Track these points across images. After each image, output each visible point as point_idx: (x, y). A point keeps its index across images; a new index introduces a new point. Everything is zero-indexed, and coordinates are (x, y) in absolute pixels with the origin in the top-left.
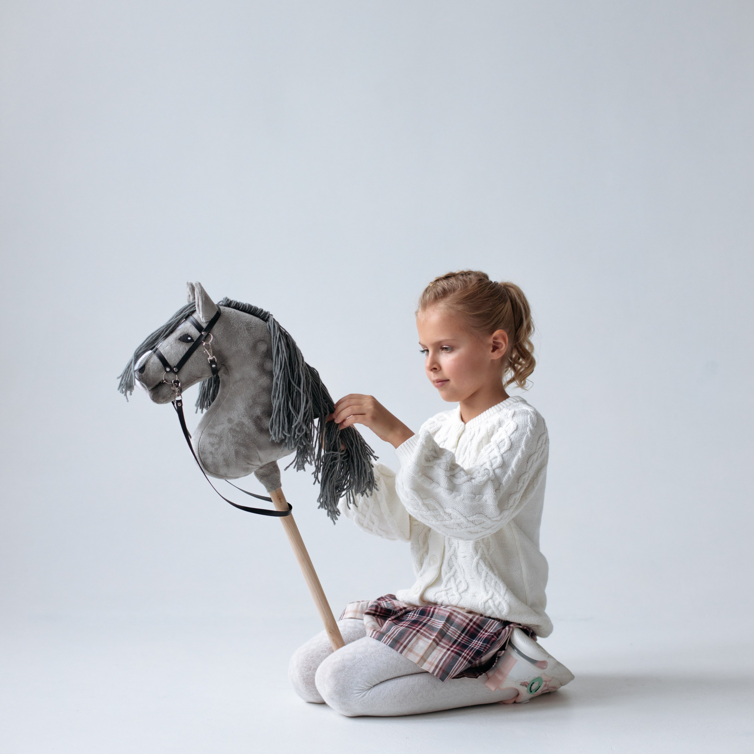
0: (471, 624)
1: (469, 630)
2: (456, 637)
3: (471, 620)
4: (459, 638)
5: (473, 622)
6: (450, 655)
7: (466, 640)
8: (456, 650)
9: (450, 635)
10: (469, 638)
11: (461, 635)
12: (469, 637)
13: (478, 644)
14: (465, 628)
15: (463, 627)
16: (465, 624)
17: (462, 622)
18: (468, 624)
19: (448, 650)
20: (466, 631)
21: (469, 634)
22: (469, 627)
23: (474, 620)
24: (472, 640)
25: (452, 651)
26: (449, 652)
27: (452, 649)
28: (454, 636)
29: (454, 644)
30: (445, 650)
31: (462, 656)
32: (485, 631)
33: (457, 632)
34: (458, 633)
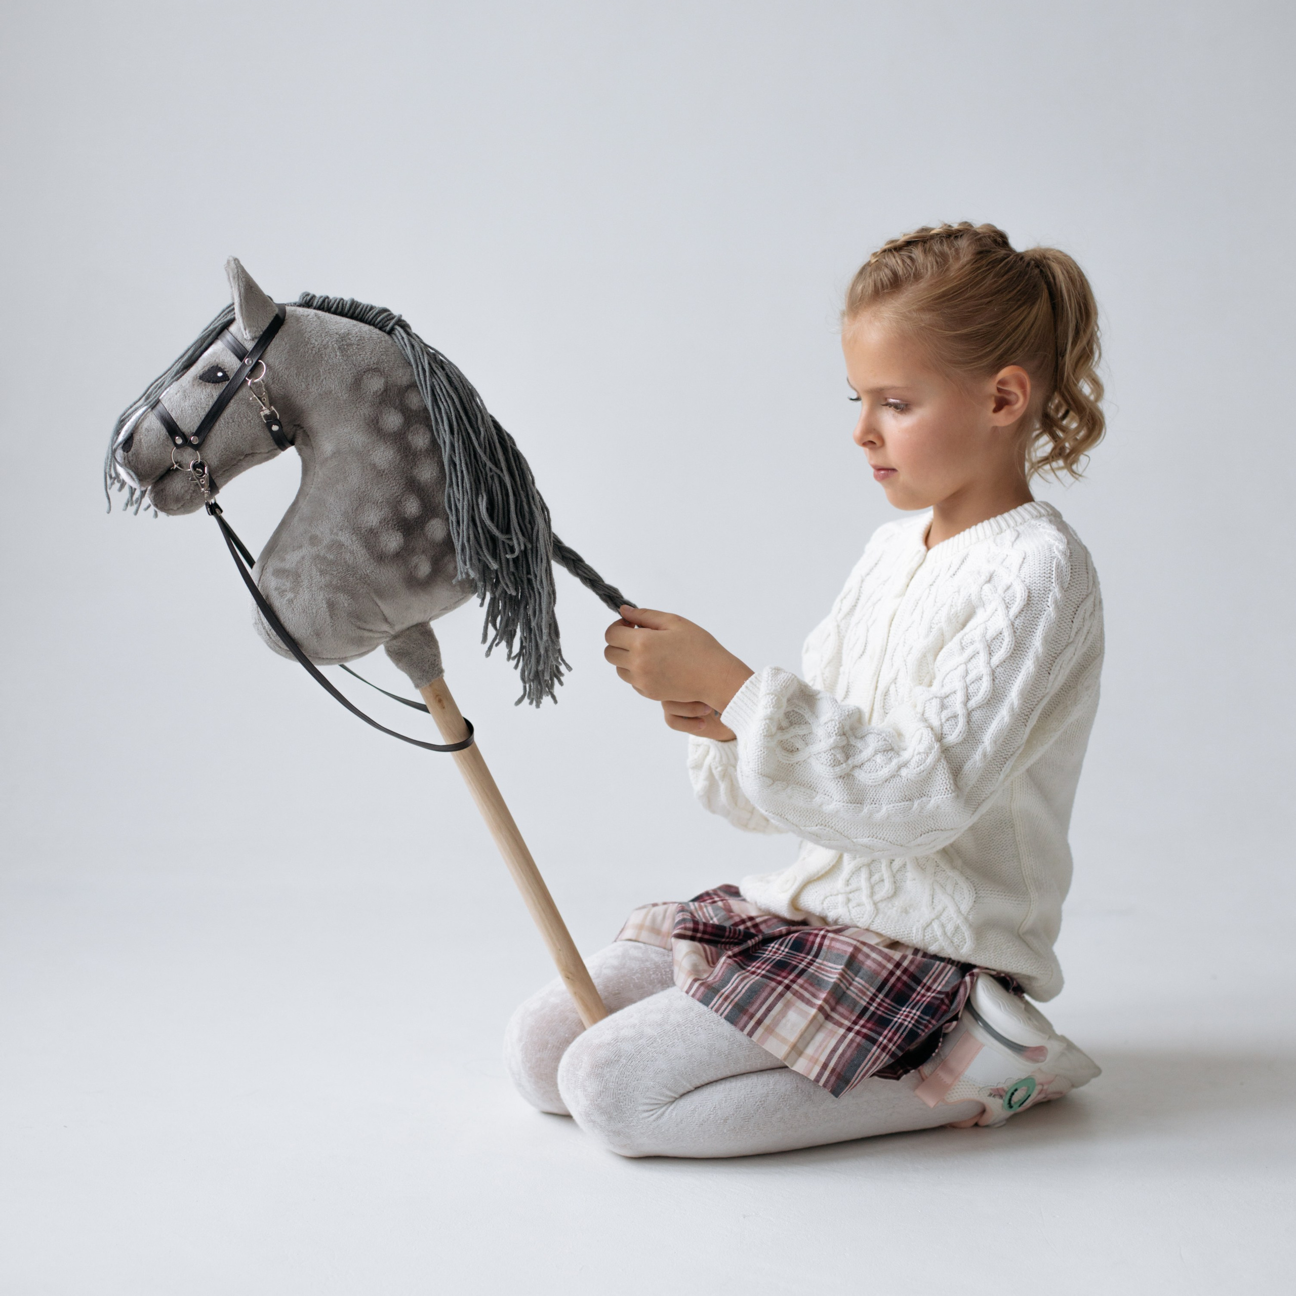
0: (898, 973)
1: (894, 985)
2: (864, 1000)
3: (898, 965)
4: (871, 1002)
5: (901, 969)
6: (852, 1041)
7: (886, 1008)
8: (864, 1031)
9: (854, 996)
10: (893, 1004)
11: (877, 997)
12: (892, 1000)
13: (911, 1015)
14: (886, 981)
15: (880, 980)
16: (885, 974)
17: (879, 969)
18: (892, 973)
19: (849, 1029)
20: (887, 988)
21: (892, 995)
22: (893, 980)
23: (905, 964)
24: (899, 1007)
25: (858, 1033)
26: (851, 1035)
27: (857, 1028)
28: (861, 998)
29: (860, 1016)
30: (842, 1031)
31: (878, 1043)
32: (925, 987)
33: (868, 990)
34: (871, 992)
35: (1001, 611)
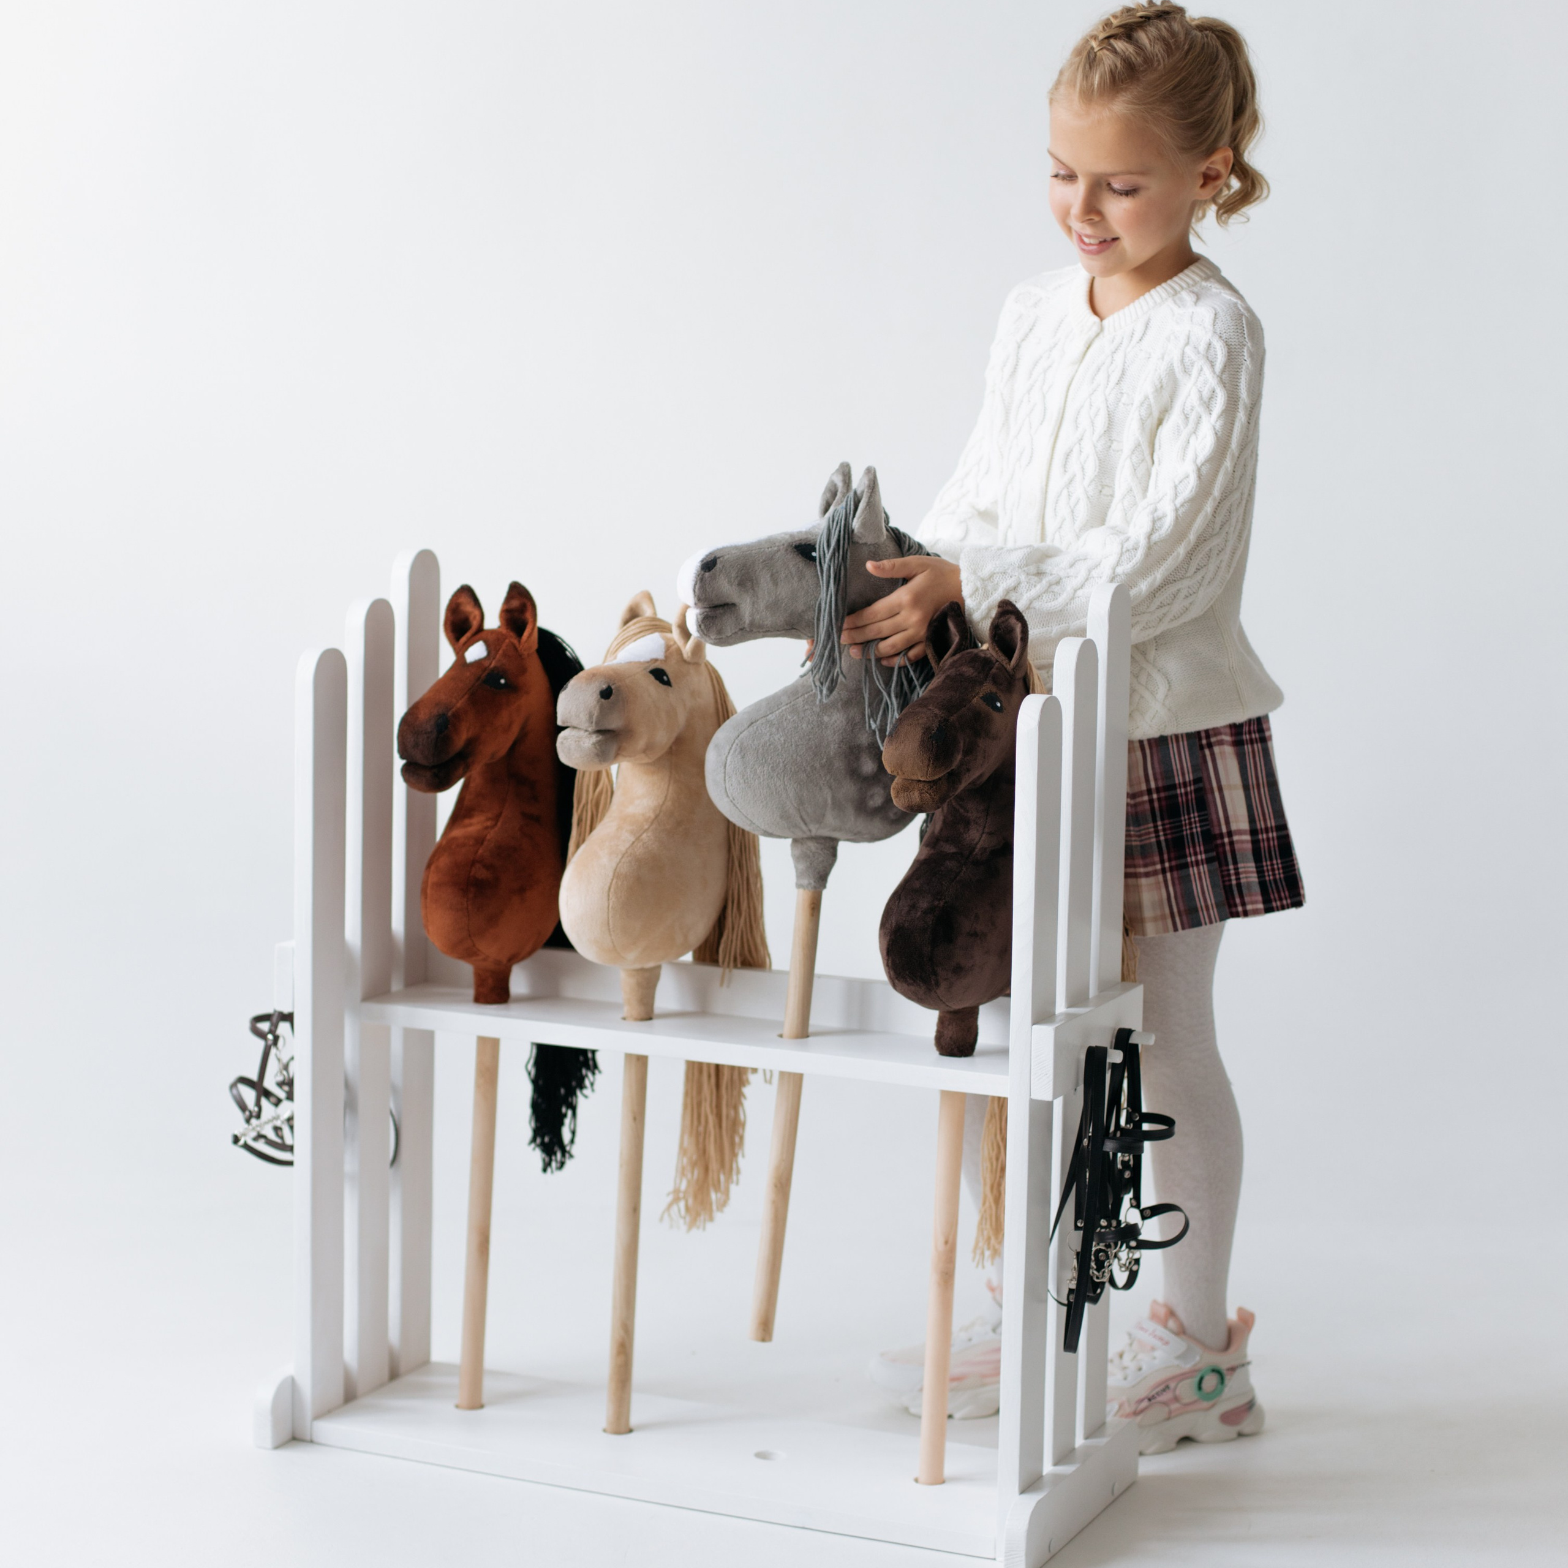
35: (1207, 371)
